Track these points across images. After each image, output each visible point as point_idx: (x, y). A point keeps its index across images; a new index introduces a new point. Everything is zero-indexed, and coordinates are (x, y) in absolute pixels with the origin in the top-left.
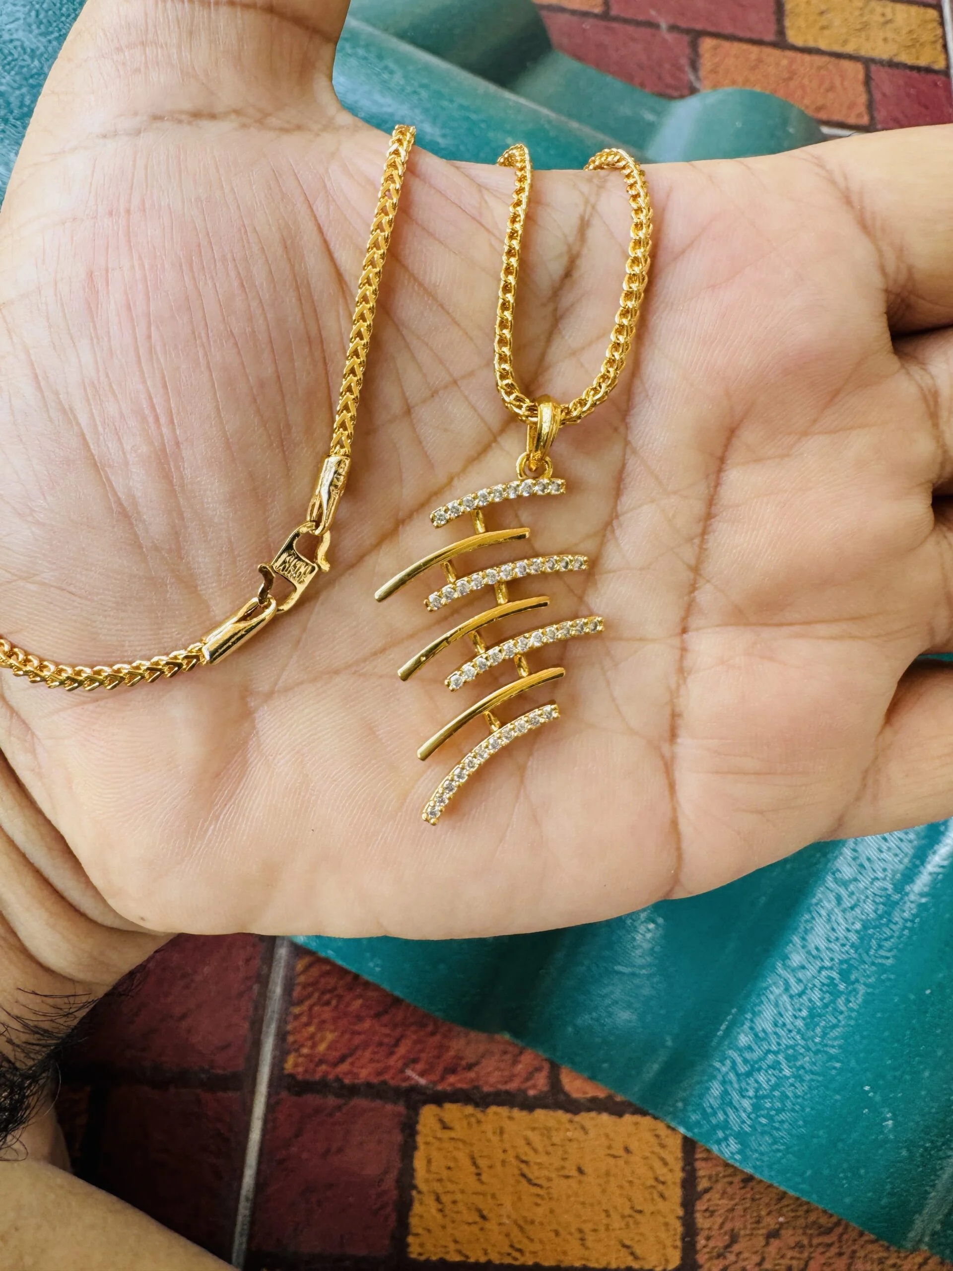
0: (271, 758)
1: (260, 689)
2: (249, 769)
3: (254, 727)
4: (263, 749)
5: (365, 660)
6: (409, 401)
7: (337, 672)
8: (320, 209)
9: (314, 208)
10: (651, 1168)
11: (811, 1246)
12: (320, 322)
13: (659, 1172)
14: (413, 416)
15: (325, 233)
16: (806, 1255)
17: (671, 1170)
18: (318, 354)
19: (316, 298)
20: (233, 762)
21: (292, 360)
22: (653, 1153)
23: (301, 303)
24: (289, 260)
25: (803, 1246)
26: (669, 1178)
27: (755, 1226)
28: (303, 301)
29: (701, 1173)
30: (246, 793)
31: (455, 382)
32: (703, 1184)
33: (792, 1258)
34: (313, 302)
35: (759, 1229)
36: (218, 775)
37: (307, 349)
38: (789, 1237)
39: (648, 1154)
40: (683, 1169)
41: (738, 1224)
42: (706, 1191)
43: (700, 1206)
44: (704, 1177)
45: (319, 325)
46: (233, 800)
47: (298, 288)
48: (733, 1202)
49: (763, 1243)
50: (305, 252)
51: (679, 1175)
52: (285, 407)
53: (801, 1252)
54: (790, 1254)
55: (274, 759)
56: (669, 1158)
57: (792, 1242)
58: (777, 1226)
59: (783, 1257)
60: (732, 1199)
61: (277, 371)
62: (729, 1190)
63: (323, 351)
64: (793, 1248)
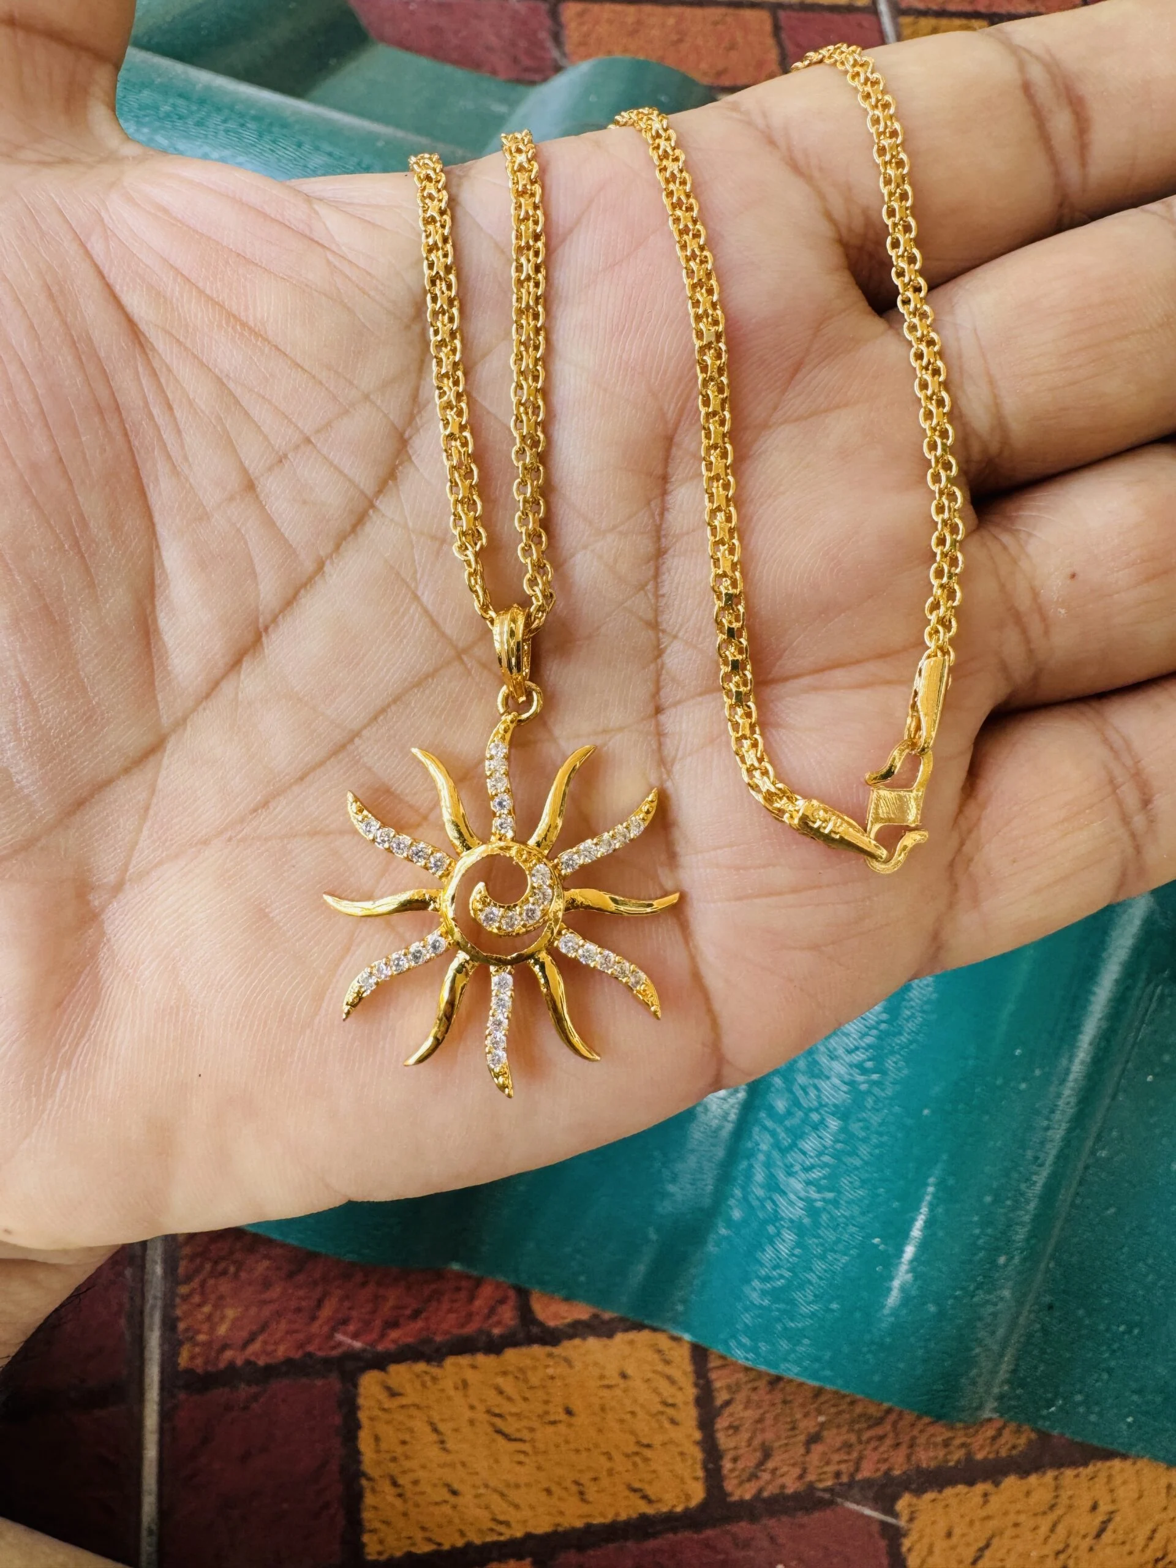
0: (130, 971)
1: (105, 880)
2: (103, 991)
3: (103, 934)
4: (119, 961)
5: (242, 820)
6: (250, 472)
7: (206, 842)
8: (97, 247)
9: (89, 246)
10: (656, 1391)
11: (860, 1442)
12: (113, 384)
13: (665, 1394)
14: (258, 490)
15: (106, 275)
16: (855, 1455)
17: (681, 1389)
18: (113, 425)
19: (102, 354)
20: (80, 983)
21: (77, 434)
22: (655, 1372)
23: (82, 362)
24: (57, 309)
25: (851, 1446)
26: (679, 1398)
27: (790, 1433)
28: (83, 357)
29: (718, 1385)
30: (104, 1024)
31: (308, 441)
32: (721, 1397)
33: (839, 1462)
34: (99, 359)
35: (796, 1436)
36: (59, 1005)
37: (96, 419)
38: (834, 1438)
39: (650, 1375)
40: (696, 1385)
41: (769, 1435)
42: (728, 1403)
43: (721, 1423)
44: (721, 1388)
45: (110, 386)
46: (87, 1035)
47: (74, 343)
48: (761, 1411)
49: (802, 1451)
50: (81, 300)
51: (691, 1392)
52: (75, 496)
53: (849, 1453)
54: (836, 1457)
55: (135, 971)
56: (676, 1373)
57: (838, 1442)
58: (817, 1429)
59: (828, 1463)
60: (759, 1406)
61: (56, 450)
62: (755, 1397)
63: (122, 421)
64: (839, 1450)
